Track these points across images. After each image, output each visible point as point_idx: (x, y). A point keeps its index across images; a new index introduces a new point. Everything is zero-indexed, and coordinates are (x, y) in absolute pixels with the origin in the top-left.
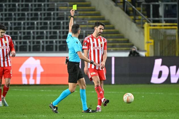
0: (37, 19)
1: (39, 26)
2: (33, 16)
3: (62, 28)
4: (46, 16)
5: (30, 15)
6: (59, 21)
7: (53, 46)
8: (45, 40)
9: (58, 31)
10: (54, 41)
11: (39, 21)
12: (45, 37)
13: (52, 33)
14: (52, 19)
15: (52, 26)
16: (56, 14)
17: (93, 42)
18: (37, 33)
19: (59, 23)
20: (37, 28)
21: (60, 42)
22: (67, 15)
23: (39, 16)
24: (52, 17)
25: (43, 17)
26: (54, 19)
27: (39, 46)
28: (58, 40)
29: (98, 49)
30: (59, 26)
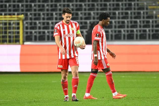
0: (119, 9)
1: (121, 16)
2: (115, 7)
3: (142, 17)
4: (127, 6)
5: (112, 5)
6: (139, 11)
7: (133, 35)
8: (126, 29)
9: (138, 21)
10: (135, 30)
11: (120, 11)
12: (126, 27)
13: (133, 22)
14: (133, 9)
15: (133, 16)
16: (136, 5)
17: (64, 30)
18: (119, 22)
19: (139, 13)
20: (119, 18)
21: (140, 31)
22: (147, 6)
23: (121, 7)
24: (133, 7)
25: (124, 7)
26: (135, 9)
27: (121, 35)
28: (139, 29)
29: (69, 36)
30: (139, 15)
